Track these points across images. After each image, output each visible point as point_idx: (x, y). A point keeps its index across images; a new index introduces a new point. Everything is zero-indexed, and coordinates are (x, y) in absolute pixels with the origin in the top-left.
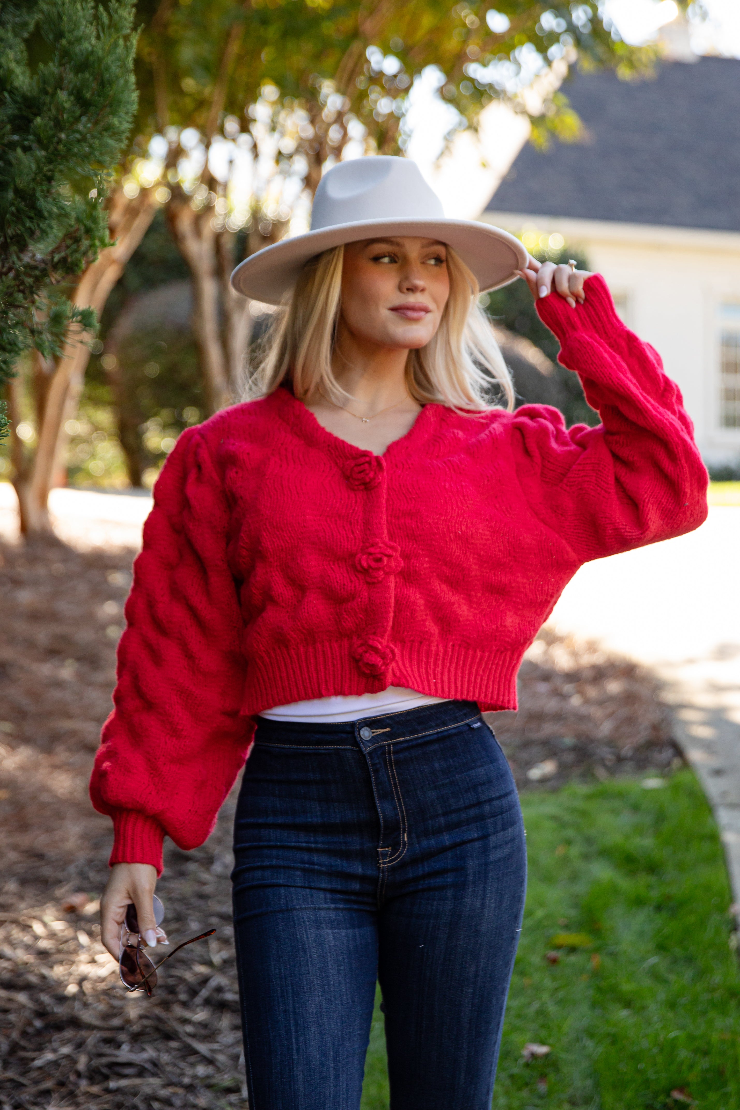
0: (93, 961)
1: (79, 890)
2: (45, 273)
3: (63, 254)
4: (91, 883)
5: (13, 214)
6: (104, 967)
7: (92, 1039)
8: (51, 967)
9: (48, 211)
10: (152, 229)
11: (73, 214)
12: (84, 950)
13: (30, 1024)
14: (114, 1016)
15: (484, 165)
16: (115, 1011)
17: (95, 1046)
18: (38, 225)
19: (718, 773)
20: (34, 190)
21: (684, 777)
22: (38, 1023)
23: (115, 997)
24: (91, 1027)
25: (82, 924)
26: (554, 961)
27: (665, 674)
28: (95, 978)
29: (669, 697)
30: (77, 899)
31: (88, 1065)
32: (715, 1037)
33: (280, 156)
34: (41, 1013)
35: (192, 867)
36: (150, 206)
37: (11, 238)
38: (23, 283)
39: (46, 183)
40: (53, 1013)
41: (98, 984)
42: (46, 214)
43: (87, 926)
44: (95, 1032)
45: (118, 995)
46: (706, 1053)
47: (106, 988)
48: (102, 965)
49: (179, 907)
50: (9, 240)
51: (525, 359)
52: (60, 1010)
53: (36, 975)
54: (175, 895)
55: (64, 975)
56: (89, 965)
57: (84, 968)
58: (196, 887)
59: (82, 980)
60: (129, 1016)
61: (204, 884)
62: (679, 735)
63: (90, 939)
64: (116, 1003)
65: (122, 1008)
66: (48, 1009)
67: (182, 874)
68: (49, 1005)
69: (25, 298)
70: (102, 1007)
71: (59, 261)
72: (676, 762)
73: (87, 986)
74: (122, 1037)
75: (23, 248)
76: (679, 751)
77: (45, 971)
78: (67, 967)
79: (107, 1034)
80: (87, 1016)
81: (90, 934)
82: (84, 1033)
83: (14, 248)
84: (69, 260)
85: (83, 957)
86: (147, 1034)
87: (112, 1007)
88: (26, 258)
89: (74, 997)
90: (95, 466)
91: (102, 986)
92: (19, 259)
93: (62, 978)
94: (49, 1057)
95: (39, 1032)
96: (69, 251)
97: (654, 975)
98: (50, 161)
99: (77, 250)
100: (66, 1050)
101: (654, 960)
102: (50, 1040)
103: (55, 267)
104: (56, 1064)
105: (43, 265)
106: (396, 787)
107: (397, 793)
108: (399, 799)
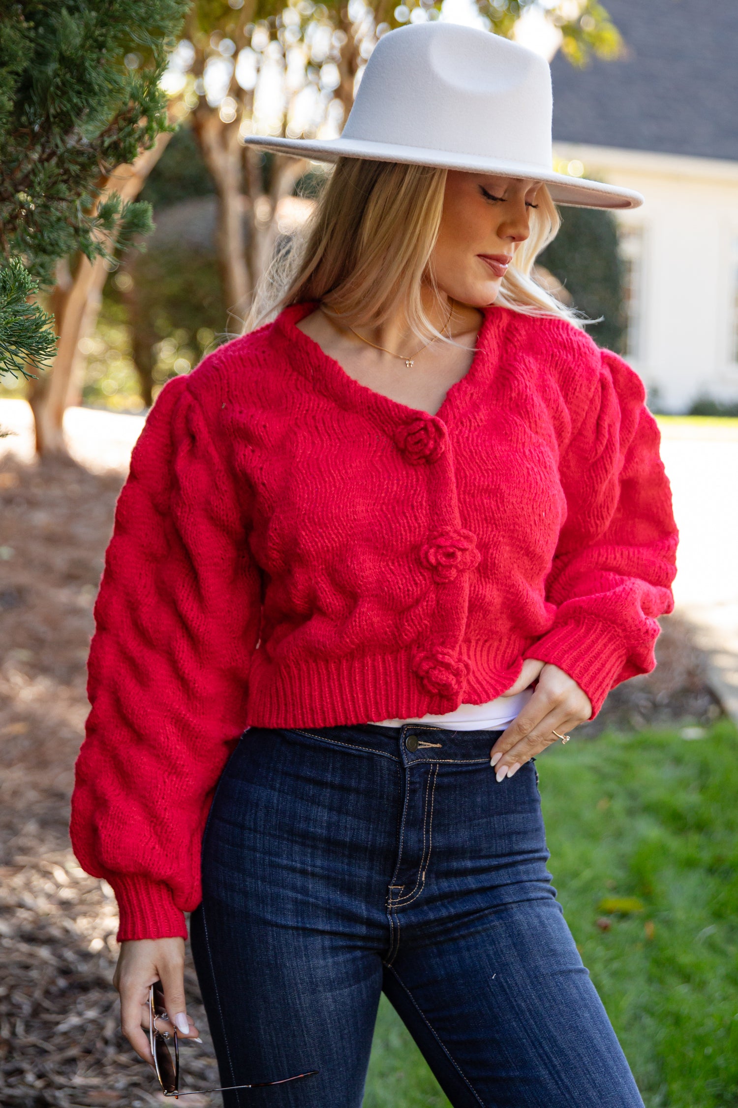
2: (93, 161)
3: (115, 138)
5: (57, 87)
8: (74, 919)
9: (98, 85)
11: (128, 89)
12: (108, 901)
13: (53, 982)
18: (87, 101)
20: (83, 57)
22: (62, 983)
26: (605, 928)
34: (65, 971)
37: (55, 117)
38: (67, 171)
39: (97, 50)
40: (78, 972)
42: (96, 87)
50: (52, 119)
52: (84, 968)
53: (58, 928)
55: (87, 929)
59: (107, 935)
66: (72, 967)
68: (72, 963)
69: (70, 190)
71: (109, 147)
75: (68, 129)
78: (90, 920)
83: (56, 130)
88: (71, 142)
89: (99, 955)
92: (63, 141)
93: (85, 932)
94: (74, 1020)
95: (63, 993)
96: (121, 135)
97: (712, 946)
98: (102, 24)
99: (130, 134)
100: (91, 1014)
101: (711, 930)
102: (75, 1003)
103: (105, 153)
104: (81, 1029)
105: (91, 150)
106: (428, 816)
107: (428, 823)
108: (427, 832)
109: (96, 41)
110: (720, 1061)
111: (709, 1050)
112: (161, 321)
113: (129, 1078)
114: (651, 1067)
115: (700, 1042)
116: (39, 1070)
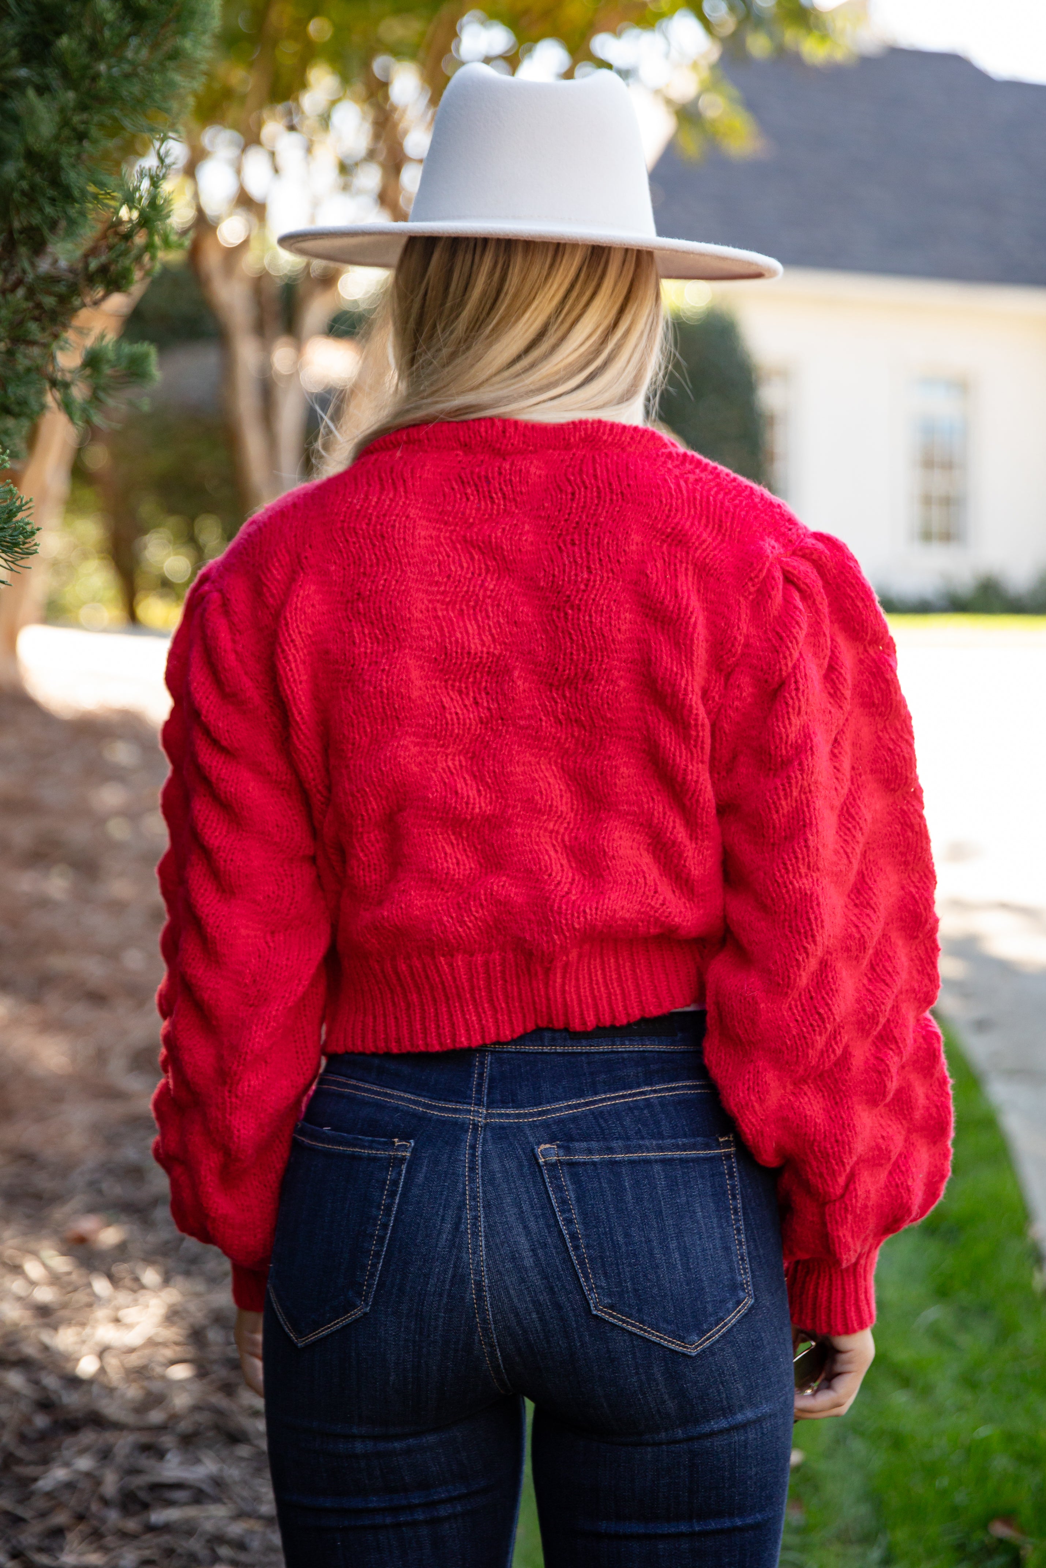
0: (116, 1320)
1: (90, 1209)
2: (74, 290)
3: (103, 259)
4: (105, 1198)
5: (23, 193)
6: (134, 1330)
7: (122, 1444)
8: (55, 1331)
12: (102, 1303)
13: (28, 1420)
14: (154, 1406)
18: (64, 212)
20: (57, 154)
22: (41, 1421)
24: (123, 1427)
25: (97, 1263)
28: (123, 1348)
30: (87, 1223)
33: (343, 165)
34: (46, 1404)
37: (21, 233)
38: (39, 306)
39: (75, 142)
40: (63, 1405)
41: (127, 1358)
42: (76, 193)
43: (106, 1267)
44: (126, 1433)
48: (129, 1327)
50: (16, 236)
53: (32, 1343)
55: (73, 1344)
56: (110, 1326)
57: (105, 1333)
59: (103, 1351)
60: (176, 1407)
63: (112, 1285)
64: (154, 1386)
65: (162, 1394)
66: (55, 1397)
68: (55, 1392)
69: (43, 329)
70: (134, 1393)
71: (96, 271)
73: (109, 1359)
74: (167, 1441)
75: (38, 247)
77: (46, 1337)
78: (79, 1330)
79: (143, 1437)
80: (111, 1409)
81: (112, 1278)
82: (111, 1435)
83: (23, 250)
84: (113, 267)
85: (101, 1313)
86: (203, 1435)
87: (148, 1393)
88: (44, 266)
92: (33, 265)
93: (70, 1348)
94: (59, 1474)
95: (43, 1436)
96: (112, 255)
97: (937, 1335)
98: (83, 107)
99: (125, 253)
100: (84, 1463)
101: (934, 1313)
102: (59, 1448)
103: (91, 279)
104: (70, 1486)
105: (71, 276)
109: (74, 129)
110: (960, 1497)
111: (944, 1482)
112: (147, 508)
113: (138, 1552)
114: (863, 1510)
115: (931, 1471)
116: (14, 1548)
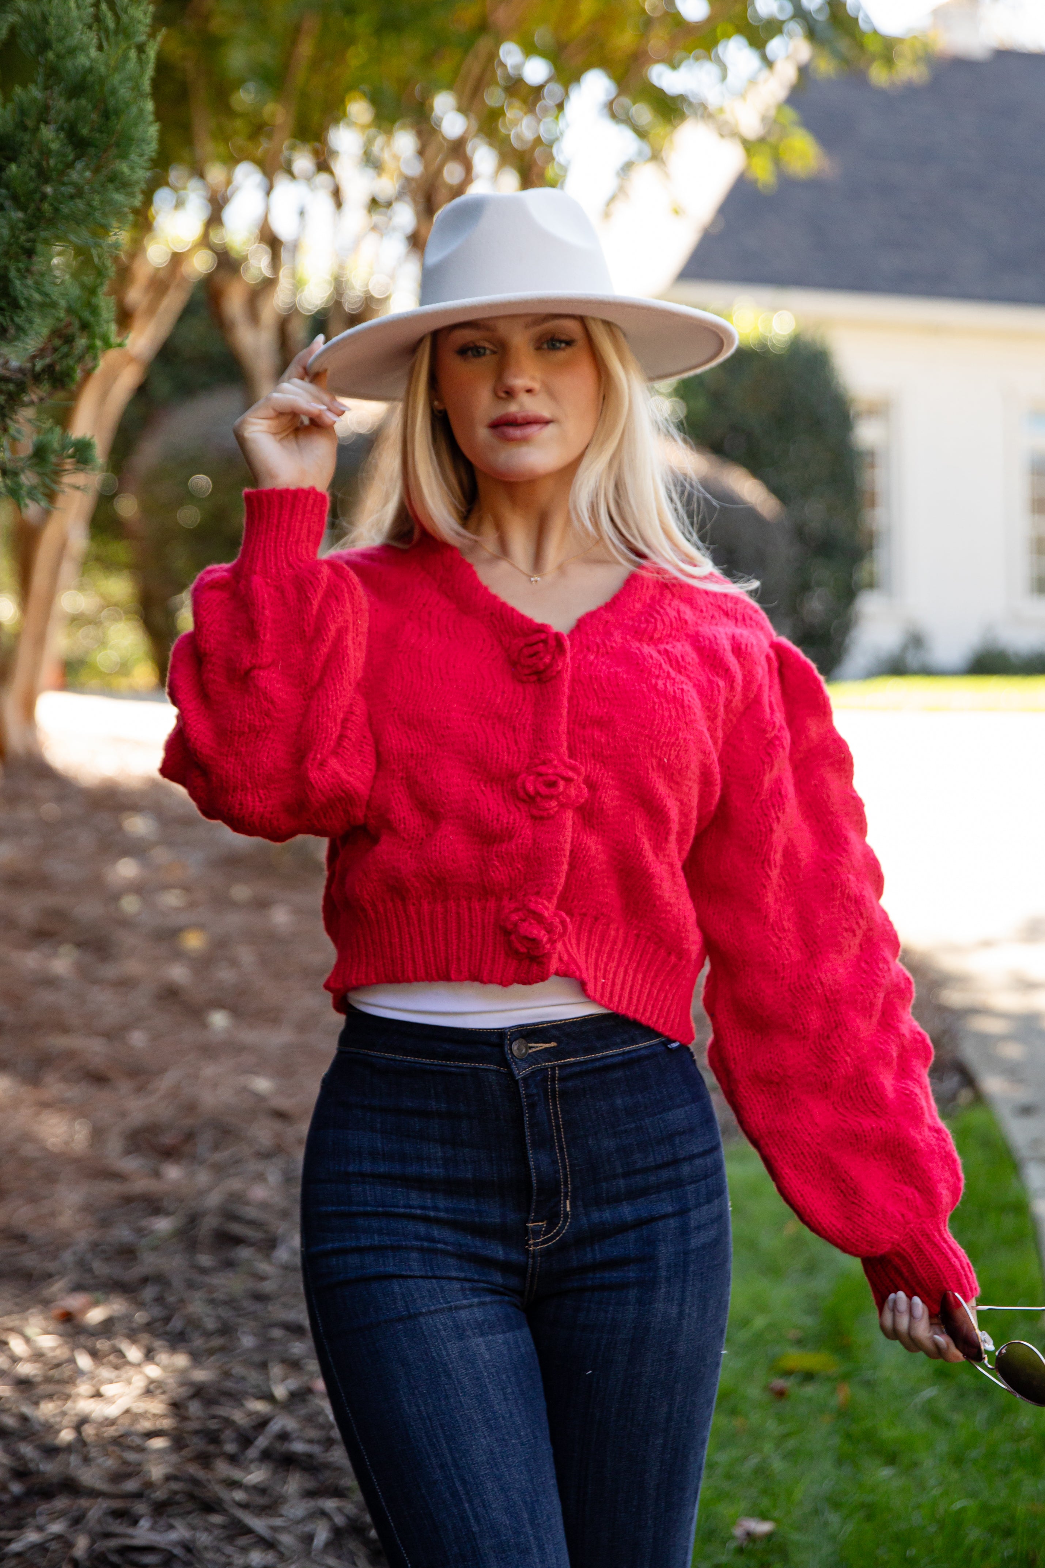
0: (98, 1395)
1: (78, 1288)
2: (22, 388)
4: (95, 1277)
6: (114, 1403)
7: (96, 1510)
8: (36, 1404)
9: (25, 299)
10: (188, 312)
11: (63, 303)
12: (85, 1378)
14: (128, 1476)
15: (676, 212)
16: (130, 1469)
17: (99, 1521)
18: (12, 320)
19: (1026, 1110)
21: (975, 1118)
22: (16, 1488)
23: (130, 1448)
24: (94, 1494)
25: (82, 1339)
26: (781, 1394)
27: (949, 963)
28: (101, 1420)
29: (954, 998)
30: (74, 1302)
31: (90, 1550)
32: (1021, 1509)
33: (374, 204)
34: (21, 1473)
35: (244, 1253)
36: (184, 279)
39: (23, 258)
40: (38, 1473)
41: (105, 1429)
43: (89, 1343)
44: (100, 1500)
45: (134, 1445)
46: (1008, 1533)
47: (116, 1434)
48: (111, 1401)
49: (226, 1313)
51: (739, 497)
52: (49, 1468)
53: (13, 1415)
54: (220, 1295)
55: (54, 1416)
56: (92, 1400)
57: (85, 1406)
58: (251, 1284)
59: (82, 1422)
60: (151, 1477)
61: (262, 1278)
62: (970, 1053)
63: (93, 1361)
64: (131, 1456)
65: (139, 1464)
66: (32, 1466)
67: (229, 1264)
68: (32, 1460)
70: (110, 1463)
72: (965, 1096)
73: (89, 1431)
74: (141, 1508)
76: (968, 1079)
77: (26, 1410)
78: (59, 1403)
79: (117, 1504)
80: (89, 1477)
81: (94, 1354)
82: (84, 1502)
84: (58, 368)
85: (84, 1388)
86: (178, 1503)
87: (125, 1463)
89: (69, 1449)
90: (105, 658)
91: (111, 1432)
93: (52, 1420)
94: (32, 1536)
95: (19, 1501)
96: (57, 355)
97: (931, 1414)
98: (30, 226)
99: (68, 354)
100: (56, 1528)
102: (32, 1514)
103: (37, 378)
105: (20, 376)
106: (558, 1131)
107: (560, 1139)
108: (561, 1149)
109: (23, 246)
111: (912, 1551)
115: (902, 1541)
